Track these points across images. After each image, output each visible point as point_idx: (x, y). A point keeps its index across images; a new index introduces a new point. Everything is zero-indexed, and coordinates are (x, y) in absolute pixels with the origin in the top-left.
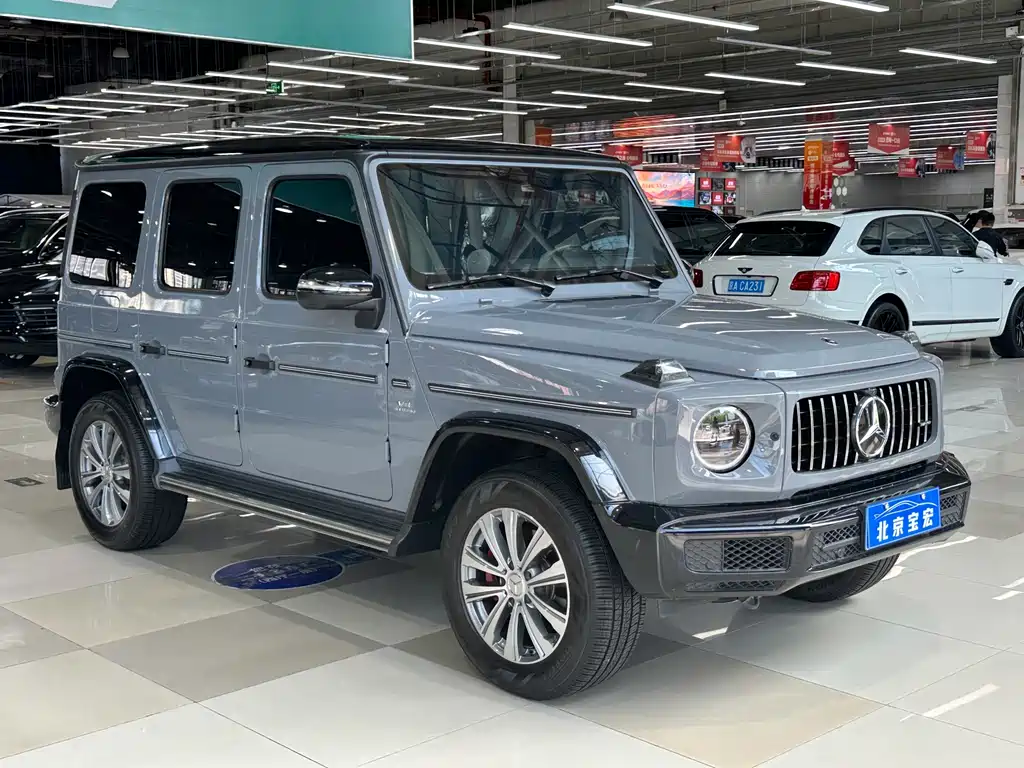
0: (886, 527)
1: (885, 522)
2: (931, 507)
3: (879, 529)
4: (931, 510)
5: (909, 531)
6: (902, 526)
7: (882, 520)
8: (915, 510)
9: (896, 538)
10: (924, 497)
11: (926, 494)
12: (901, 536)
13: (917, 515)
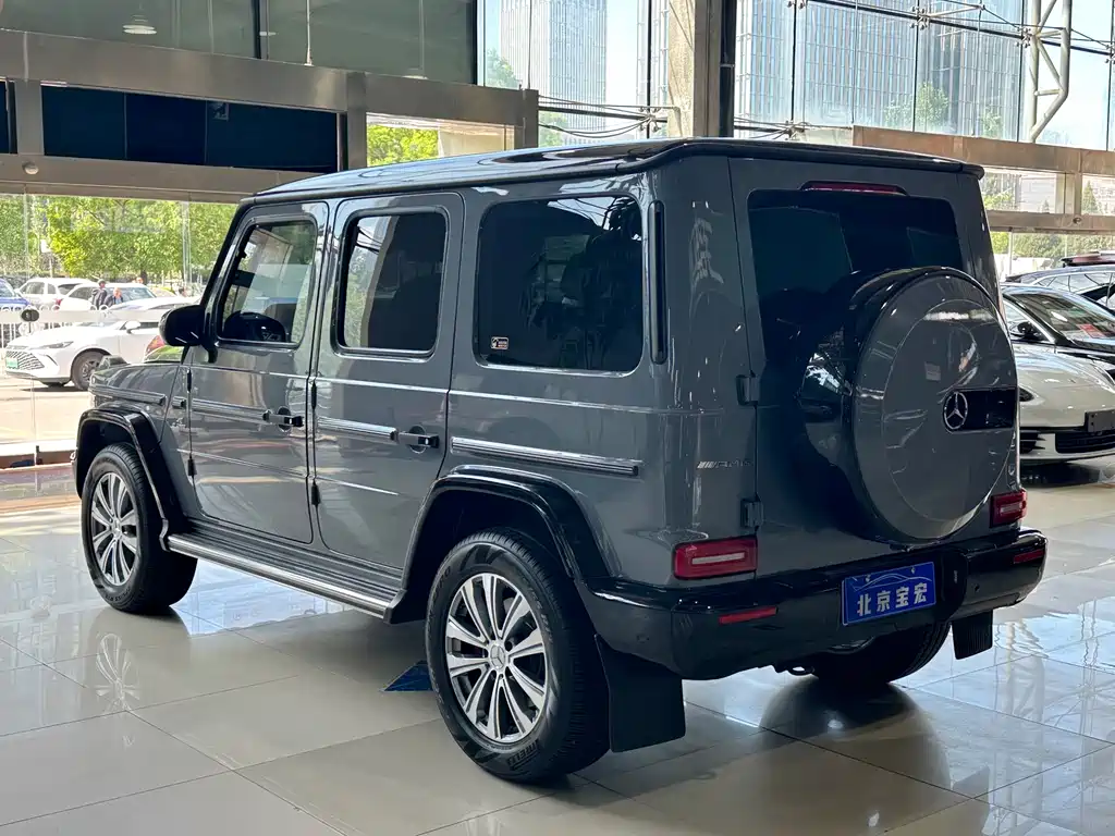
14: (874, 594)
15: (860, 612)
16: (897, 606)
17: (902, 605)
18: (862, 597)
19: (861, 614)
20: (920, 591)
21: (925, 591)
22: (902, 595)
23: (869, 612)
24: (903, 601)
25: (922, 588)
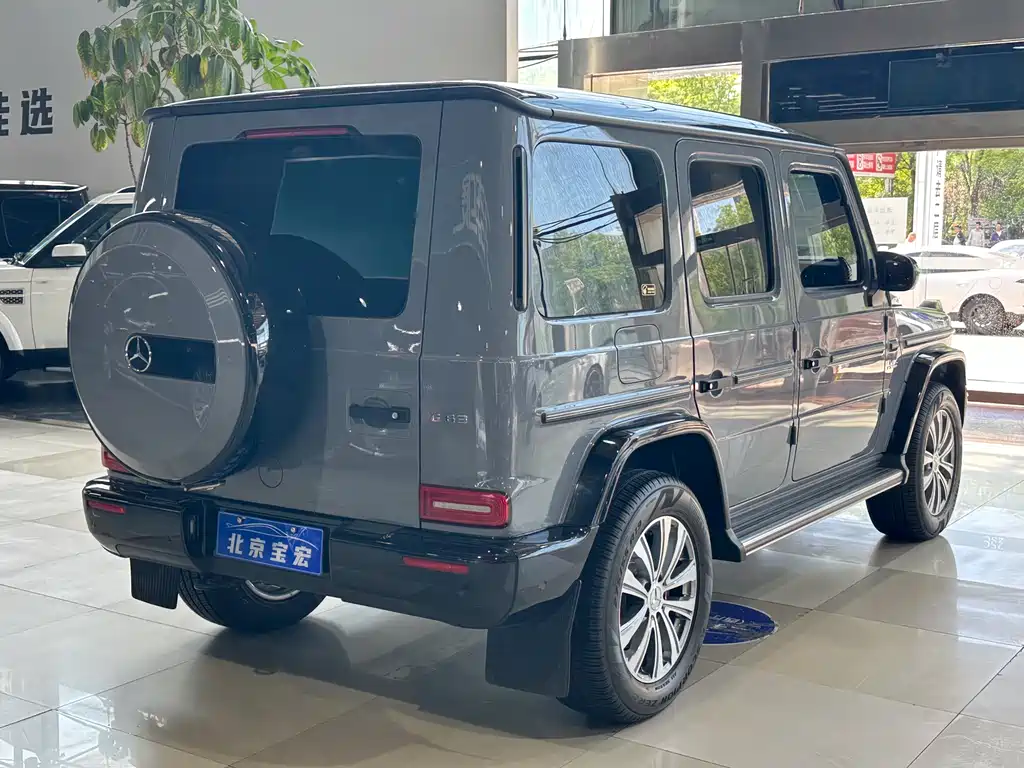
14: (247, 537)
15: (231, 548)
16: (272, 559)
17: (278, 559)
18: (234, 535)
19: (231, 551)
20: (302, 554)
21: (309, 556)
22: (279, 551)
23: (240, 553)
24: (279, 556)
25: (305, 553)
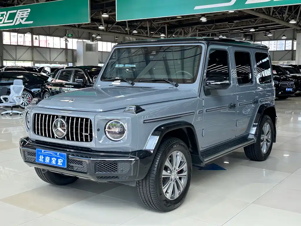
0: (43, 158)
1: (42, 156)
2: (62, 159)
3: (40, 157)
4: (62, 160)
5: (52, 163)
6: (49, 160)
7: (42, 155)
8: (55, 157)
9: (46, 163)
10: (58, 154)
11: (59, 154)
12: (48, 163)
13: (56, 159)
